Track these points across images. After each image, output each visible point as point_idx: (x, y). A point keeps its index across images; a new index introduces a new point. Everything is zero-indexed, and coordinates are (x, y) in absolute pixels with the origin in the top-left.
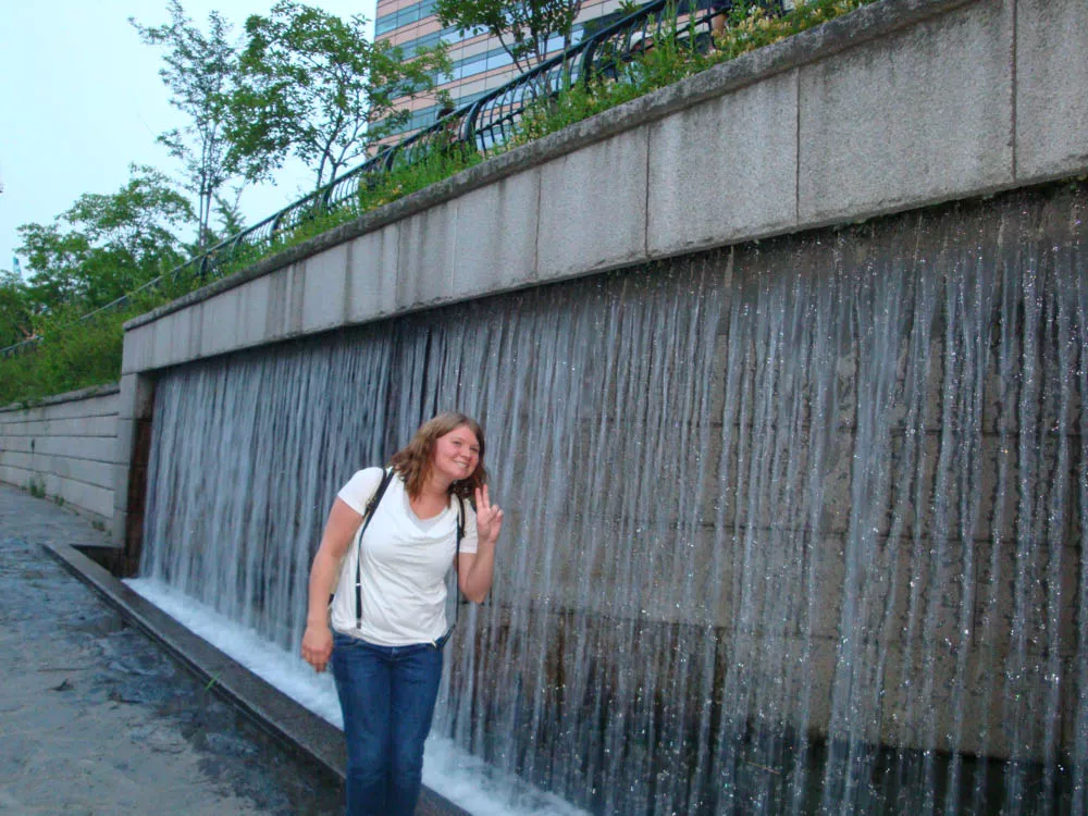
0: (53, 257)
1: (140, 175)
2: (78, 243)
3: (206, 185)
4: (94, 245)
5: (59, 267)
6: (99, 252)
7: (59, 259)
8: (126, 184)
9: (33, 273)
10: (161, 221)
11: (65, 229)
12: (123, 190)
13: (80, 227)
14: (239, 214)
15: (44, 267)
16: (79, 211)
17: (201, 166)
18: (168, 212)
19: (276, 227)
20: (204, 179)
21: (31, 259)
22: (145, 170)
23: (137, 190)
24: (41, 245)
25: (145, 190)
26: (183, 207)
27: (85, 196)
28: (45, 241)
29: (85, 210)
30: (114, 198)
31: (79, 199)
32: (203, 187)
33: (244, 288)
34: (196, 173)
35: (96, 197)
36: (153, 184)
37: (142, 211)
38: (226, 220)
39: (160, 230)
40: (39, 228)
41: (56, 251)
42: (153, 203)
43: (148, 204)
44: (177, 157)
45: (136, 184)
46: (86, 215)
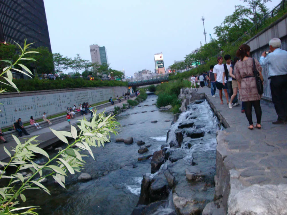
0: (221, 33)
1: (237, 8)
2: (226, 28)
3: (254, 6)
4: (230, 27)
5: (223, 35)
6: (231, 28)
7: (223, 33)
8: (235, 11)
9: (218, 38)
10: (244, 17)
11: (223, 26)
12: (234, 13)
13: (226, 24)
14: (264, 6)
15: (220, 36)
16: (226, 21)
17: (252, 2)
18: (245, 14)
19: (272, 13)
20: (253, 5)
21: (217, 35)
22: (238, 6)
23: (237, 11)
24: (219, 31)
25: (239, 11)
26: (249, 12)
27: (226, 17)
28: (219, 29)
29: (227, 20)
30: (233, 15)
31: (225, 18)
32: (253, 7)
33: (266, 32)
34: (251, 4)
35: (228, 17)
36: (241, 9)
37: (240, 16)
38: (261, 8)
39: (245, 19)
40: (218, 27)
41: (222, 31)
42: (241, 13)
43: (240, 14)
44: (246, 2)
45: (237, 10)
46: (227, 21)
